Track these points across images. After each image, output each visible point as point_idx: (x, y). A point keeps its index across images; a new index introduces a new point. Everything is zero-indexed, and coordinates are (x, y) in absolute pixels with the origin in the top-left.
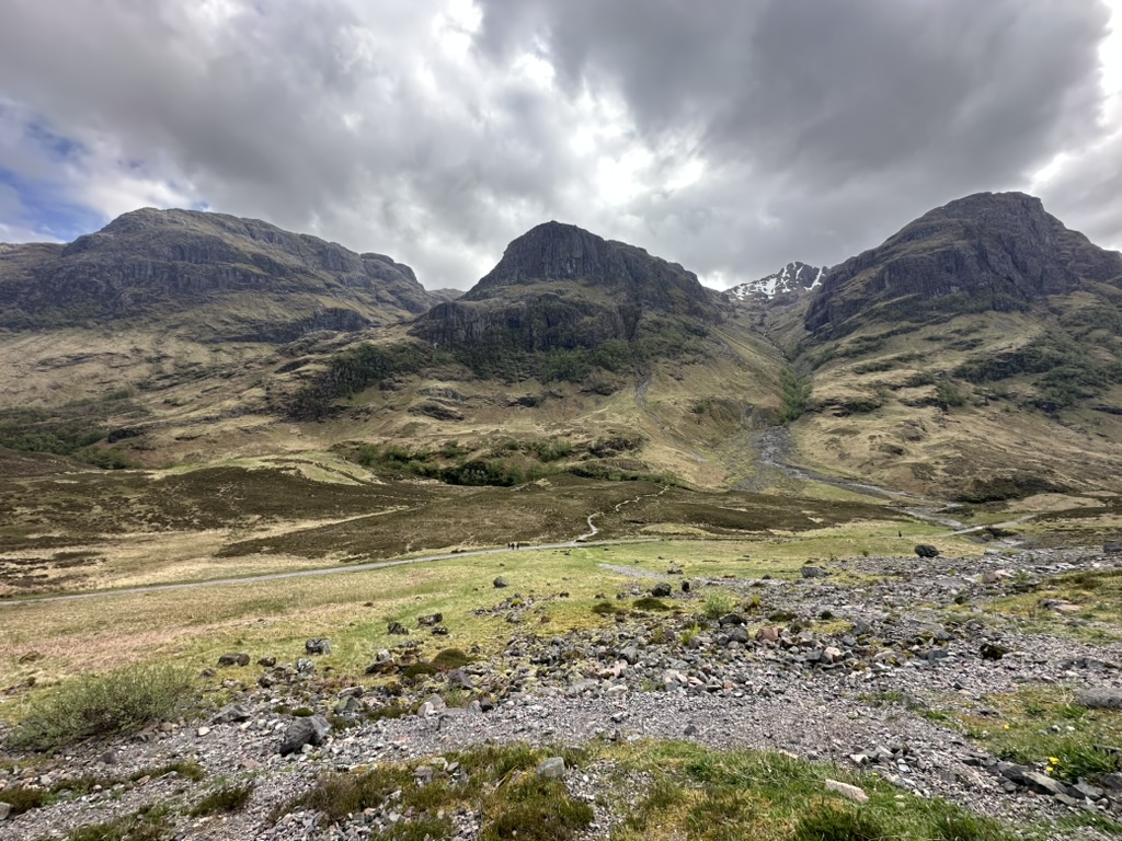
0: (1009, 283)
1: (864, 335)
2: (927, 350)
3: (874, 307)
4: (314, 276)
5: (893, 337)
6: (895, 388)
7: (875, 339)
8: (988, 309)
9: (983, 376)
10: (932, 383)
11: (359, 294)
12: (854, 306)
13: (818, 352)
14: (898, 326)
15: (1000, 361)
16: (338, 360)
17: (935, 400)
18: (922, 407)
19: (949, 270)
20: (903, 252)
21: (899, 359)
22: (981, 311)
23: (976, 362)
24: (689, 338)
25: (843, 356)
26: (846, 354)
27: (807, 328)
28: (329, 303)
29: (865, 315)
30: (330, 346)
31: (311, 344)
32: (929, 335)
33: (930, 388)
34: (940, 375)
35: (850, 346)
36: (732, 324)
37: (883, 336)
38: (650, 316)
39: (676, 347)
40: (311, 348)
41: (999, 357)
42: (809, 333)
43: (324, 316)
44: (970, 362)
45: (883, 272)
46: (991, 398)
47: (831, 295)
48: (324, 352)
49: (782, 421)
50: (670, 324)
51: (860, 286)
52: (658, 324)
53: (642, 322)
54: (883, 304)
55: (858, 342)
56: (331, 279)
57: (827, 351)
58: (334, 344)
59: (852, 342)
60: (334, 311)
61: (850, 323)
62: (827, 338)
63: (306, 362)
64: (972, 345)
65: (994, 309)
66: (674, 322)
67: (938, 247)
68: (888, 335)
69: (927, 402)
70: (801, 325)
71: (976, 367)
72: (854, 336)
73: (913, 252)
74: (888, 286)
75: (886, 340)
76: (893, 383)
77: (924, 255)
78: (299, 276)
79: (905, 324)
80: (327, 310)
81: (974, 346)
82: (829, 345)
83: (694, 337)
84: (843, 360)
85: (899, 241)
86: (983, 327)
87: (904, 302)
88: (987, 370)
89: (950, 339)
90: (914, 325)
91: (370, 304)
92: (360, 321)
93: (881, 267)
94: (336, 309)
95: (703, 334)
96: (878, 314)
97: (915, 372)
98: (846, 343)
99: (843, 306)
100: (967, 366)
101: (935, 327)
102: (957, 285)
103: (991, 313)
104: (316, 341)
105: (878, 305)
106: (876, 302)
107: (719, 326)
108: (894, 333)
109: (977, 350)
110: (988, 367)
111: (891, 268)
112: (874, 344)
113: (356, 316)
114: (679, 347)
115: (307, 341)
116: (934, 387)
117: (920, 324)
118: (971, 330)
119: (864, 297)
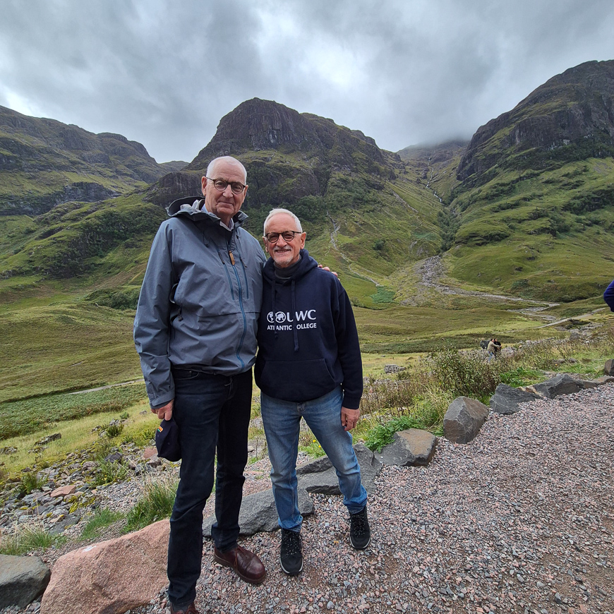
0: (605, 135)
1: (500, 182)
2: (545, 190)
3: (508, 159)
4: (58, 155)
5: (520, 182)
6: (520, 221)
7: (508, 184)
8: (589, 156)
9: (583, 209)
10: (547, 216)
11: (100, 169)
12: (492, 159)
13: (466, 197)
14: (524, 174)
15: (596, 196)
16: (87, 226)
17: (548, 229)
18: (539, 234)
19: (563, 127)
20: (531, 113)
21: (525, 199)
22: (584, 159)
23: (578, 198)
24: (369, 192)
25: (483, 199)
26: (486, 198)
27: (459, 178)
28: (75, 178)
29: (500, 166)
30: (79, 215)
31: (63, 214)
32: (547, 179)
33: (544, 220)
34: (553, 210)
35: (489, 191)
36: (403, 179)
37: (513, 182)
38: (337, 175)
39: (359, 199)
40: (63, 218)
41: (594, 193)
42: (461, 182)
43: (73, 189)
44: (574, 198)
45: (515, 130)
46: (587, 225)
47: (476, 151)
48: (75, 220)
49: (439, 252)
50: (354, 181)
51: (497, 143)
52: (345, 181)
53: (331, 180)
54: (514, 156)
55: (495, 187)
56: (74, 158)
57: (472, 196)
58: (82, 213)
59: (491, 187)
60: (81, 185)
61: (490, 172)
62: (473, 186)
63: (60, 229)
64: (576, 186)
65: (594, 157)
66: (357, 179)
67: (556, 108)
68: (517, 180)
69: (543, 230)
70: (454, 177)
71: (578, 201)
72: (493, 182)
73: (538, 113)
74: (518, 141)
75: (516, 185)
76: (519, 218)
77: (546, 115)
78: (45, 156)
79: (529, 171)
80: (74, 184)
81: (578, 186)
82: (475, 190)
83: (373, 191)
84: (484, 202)
85: (527, 104)
86: (585, 171)
87: (530, 154)
88: (586, 204)
89: (561, 182)
90: (536, 172)
91: (111, 177)
92: (104, 193)
93: (513, 126)
94: (82, 183)
95: (380, 188)
96: (510, 165)
97: (535, 208)
98: (486, 188)
99: (485, 160)
100: (572, 202)
101: (551, 173)
102: (567, 138)
103: (593, 160)
104: (67, 211)
105: (510, 157)
106: (509, 155)
107: (393, 181)
108: (521, 178)
109: (580, 189)
110: (587, 201)
111: (521, 127)
112: (506, 188)
113: (101, 188)
114: (362, 199)
115: (58, 212)
116: (548, 219)
117: (540, 171)
118: (576, 174)
119: (500, 151)
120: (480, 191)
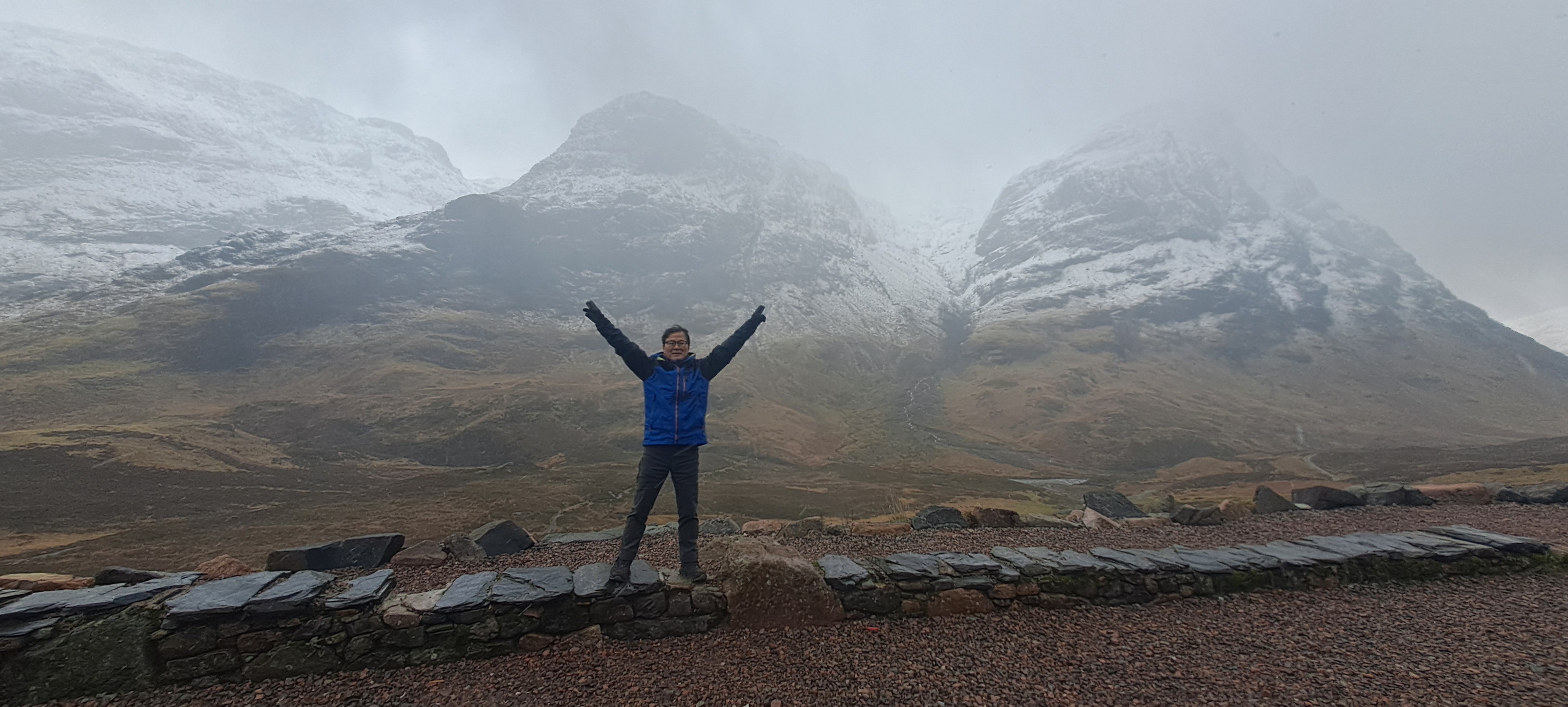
1: (1039, 264)
2: (1109, 284)
3: (1051, 229)
5: (1071, 267)
6: (1069, 330)
7: (1051, 268)
8: (1175, 235)
9: (1167, 316)
10: (1110, 324)
12: (1030, 227)
14: (1078, 253)
15: (1185, 298)
17: (1110, 345)
18: (1096, 352)
20: (1086, 164)
21: (1078, 294)
22: (1168, 238)
23: (1159, 299)
25: (1015, 289)
26: (1019, 287)
27: (978, 252)
29: (1041, 239)
32: (1110, 265)
33: (1105, 330)
34: (1120, 314)
35: (1023, 276)
37: (1060, 265)
41: (1183, 294)
42: (982, 259)
44: (1153, 298)
47: (1006, 212)
51: (1037, 202)
54: (1061, 225)
55: (1033, 271)
57: (998, 282)
59: (1026, 271)
61: (1025, 247)
62: (1000, 267)
64: (1155, 279)
65: (1181, 236)
67: (1122, 160)
68: (1066, 264)
69: (1103, 347)
70: (972, 248)
71: (1158, 305)
72: (1029, 263)
73: (1095, 164)
75: (1064, 271)
76: (1066, 324)
77: (1107, 169)
79: (1085, 250)
81: (1158, 280)
82: (1002, 273)
84: (1014, 293)
86: (1169, 257)
87: (1086, 224)
88: (1171, 309)
89: (1133, 271)
90: (1095, 253)
96: (1056, 238)
98: (1019, 271)
99: (1018, 227)
100: (1150, 303)
101: (1117, 256)
103: (1179, 240)
105: (1055, 227)
106: (1053, 223)
107: (870, 246)
108: (1072, 262)
109: (1160, 285)
110: (1172, 305)
112: (1048, 274)
116: (1111, 328)
117: (1104, 251)
118: (1155, 260)
119: (1041, 215)
120: (1009, 275)
